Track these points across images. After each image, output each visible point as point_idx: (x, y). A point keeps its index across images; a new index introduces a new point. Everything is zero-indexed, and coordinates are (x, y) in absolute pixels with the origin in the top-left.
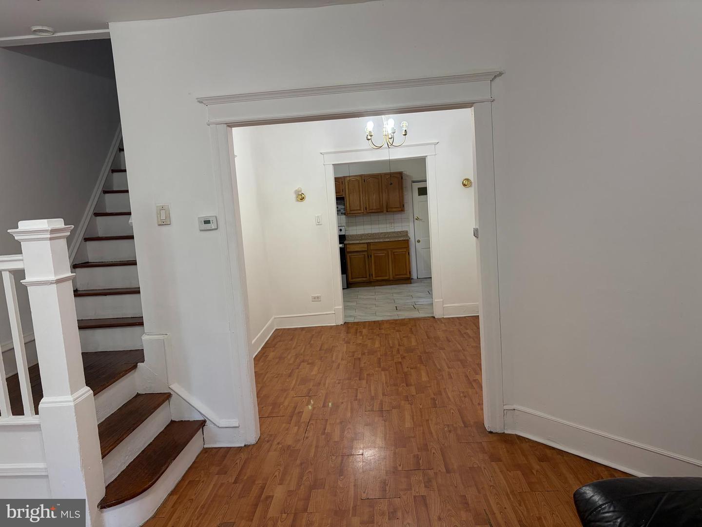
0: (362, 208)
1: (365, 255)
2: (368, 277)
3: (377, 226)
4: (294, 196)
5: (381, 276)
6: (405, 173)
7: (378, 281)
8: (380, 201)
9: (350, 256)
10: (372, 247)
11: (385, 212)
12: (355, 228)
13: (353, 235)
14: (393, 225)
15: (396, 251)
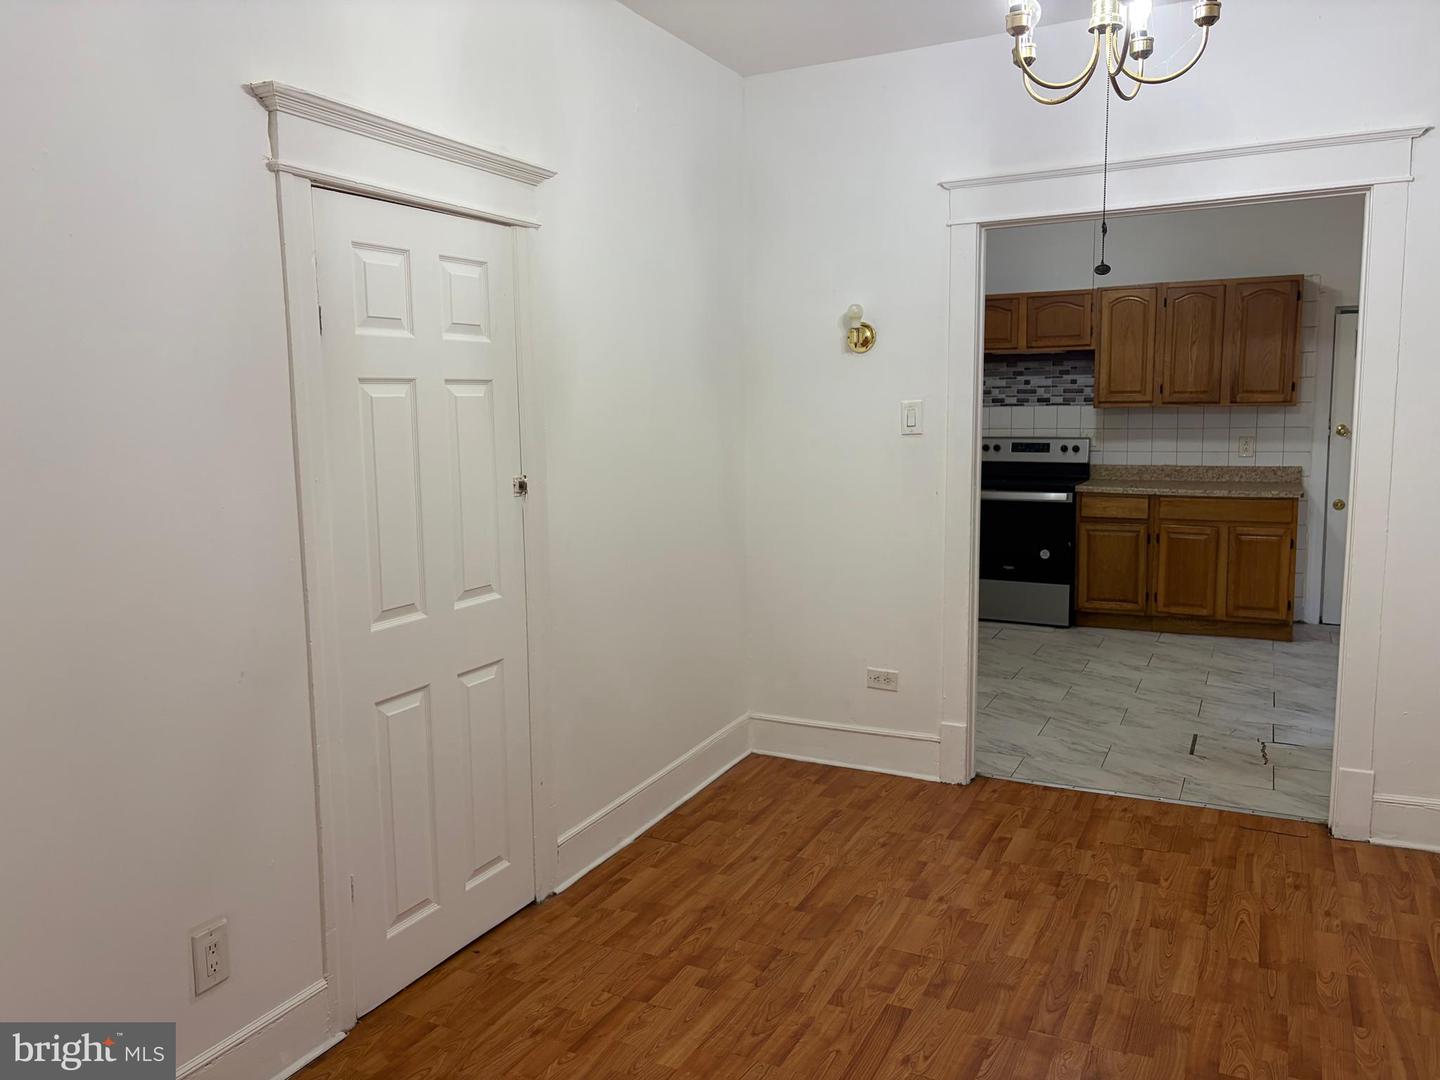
0: (1149, 387)
1: (1139, 532)
2: (1141, 598)
3: (1196, 445)
4: (839, 334)
5: (1184, 605)
6: (1316, 280)
7: (1173, 616)
8: (1211, 369)
9: (1088, 531)
10: (1164, 511)
11: (1226, 401)
12: (1121, 445)
13: (1114, 467)
14: (1251, 446)
15: (1245, 529)
